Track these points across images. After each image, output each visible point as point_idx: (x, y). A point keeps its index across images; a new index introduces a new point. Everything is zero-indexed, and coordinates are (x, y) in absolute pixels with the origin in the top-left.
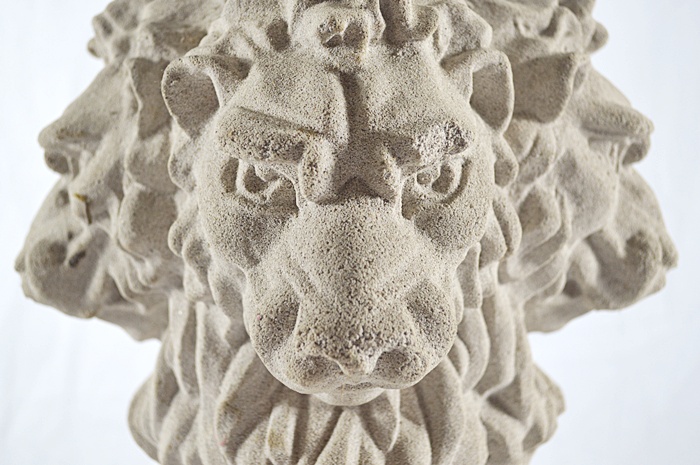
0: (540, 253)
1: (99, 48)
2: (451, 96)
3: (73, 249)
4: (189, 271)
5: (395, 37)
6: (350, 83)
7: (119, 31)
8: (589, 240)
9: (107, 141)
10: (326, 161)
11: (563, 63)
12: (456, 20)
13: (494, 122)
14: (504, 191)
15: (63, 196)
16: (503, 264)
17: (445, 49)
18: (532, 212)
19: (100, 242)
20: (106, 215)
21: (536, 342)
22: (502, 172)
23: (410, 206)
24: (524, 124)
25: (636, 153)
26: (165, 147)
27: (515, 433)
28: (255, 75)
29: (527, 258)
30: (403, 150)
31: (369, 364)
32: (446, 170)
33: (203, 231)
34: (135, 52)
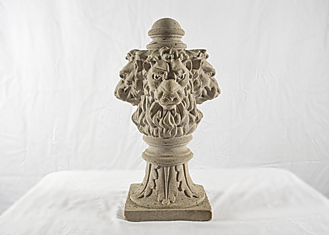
0: (197, 89)
1: (128, 58)
2: (183, 66)
3: (125, 90)
4: (145, 90)
5: (175, 58)
6: (170, 64)
7: (132, 56)
8: (205, 88)
9: (132, 73)
10: (167, 74)
11: (200, 61)
12: (184, 55)
13: (189, 70)
14: (191, 80)
15: (123, 82)
16: (191, 90)
17: (182, 59)
18: (195, 83)
19: (130, 88)
20: (132, 84)
21: (198, 105)
22: (190, 77)
23: (177, 80)
24: (194, 70)
25: (213, 75)
26: (142, 73)
27: (194, 118)
28: (157, 63)
29: (195, 90)
30: (177, 74)
31: (172, 100)
32: (182, 76)
33: (149, 84)
34: (136, 59)
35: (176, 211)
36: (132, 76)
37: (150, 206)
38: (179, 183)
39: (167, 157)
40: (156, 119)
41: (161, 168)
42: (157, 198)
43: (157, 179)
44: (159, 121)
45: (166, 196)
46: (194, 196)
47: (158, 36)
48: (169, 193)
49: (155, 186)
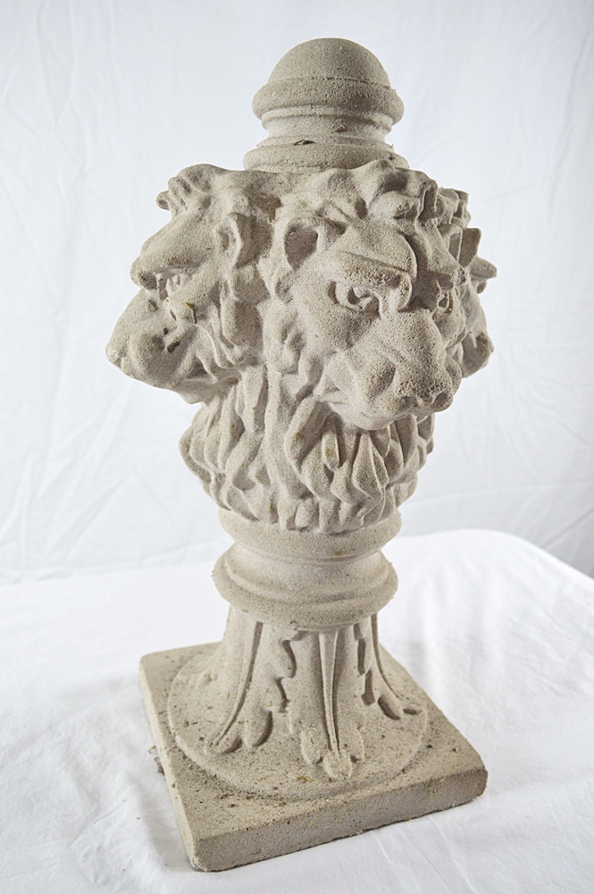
10: (411, 288)
20: (206, 318)
26: (255, 273)
35: (382, 795)
36: (211, 283)
37: (283, 791)
39: (336, 598)
40: (321, 471)
41: (309, 638)
42: (298, 748)
43: (293, 675)
44: (330, 476)
45: (333, 738)
46: (406, 711)
47: (320, 110)
48: (340, 725)
49: (285, 701)
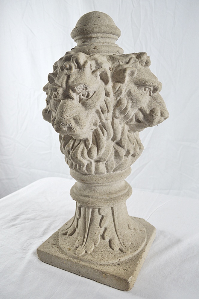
8: (140, 109)
13: (106, 84)
14: (110, 98)
17: (94, 69)
22: (107, 94)
23: (80, 100)
24: (118, 84)
27: (121, 152)
28: (57, 76)
30: (74, 89)
31: (65, 129)
32: (88, 93)
38: (102, 230)
